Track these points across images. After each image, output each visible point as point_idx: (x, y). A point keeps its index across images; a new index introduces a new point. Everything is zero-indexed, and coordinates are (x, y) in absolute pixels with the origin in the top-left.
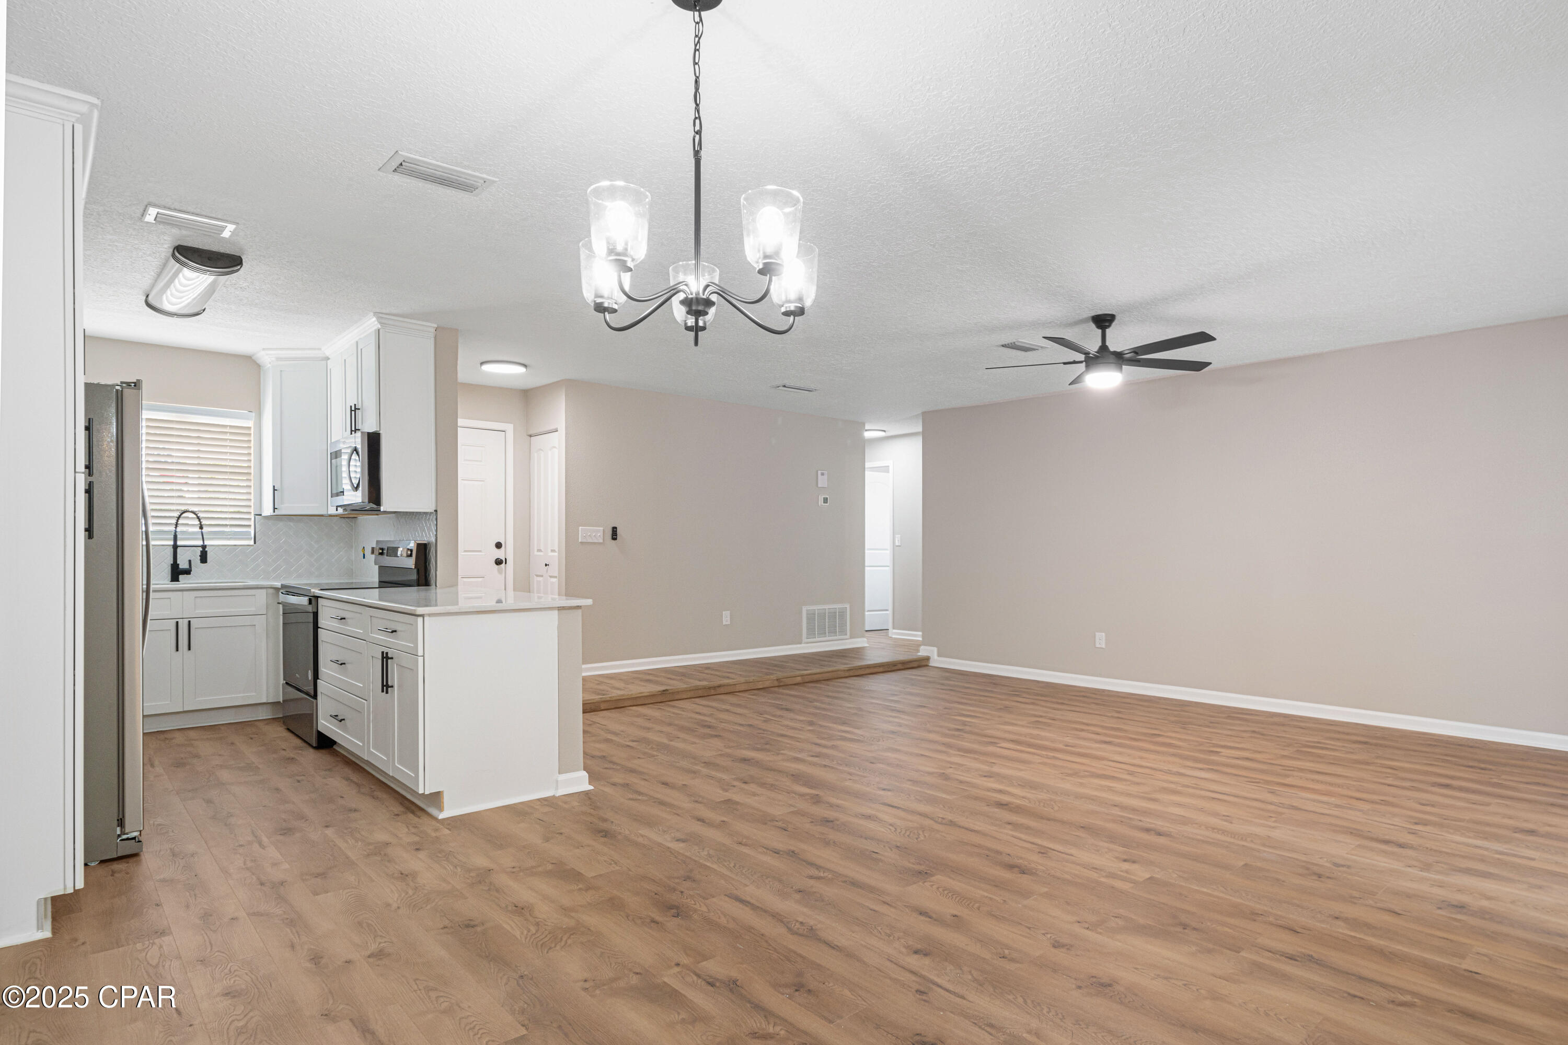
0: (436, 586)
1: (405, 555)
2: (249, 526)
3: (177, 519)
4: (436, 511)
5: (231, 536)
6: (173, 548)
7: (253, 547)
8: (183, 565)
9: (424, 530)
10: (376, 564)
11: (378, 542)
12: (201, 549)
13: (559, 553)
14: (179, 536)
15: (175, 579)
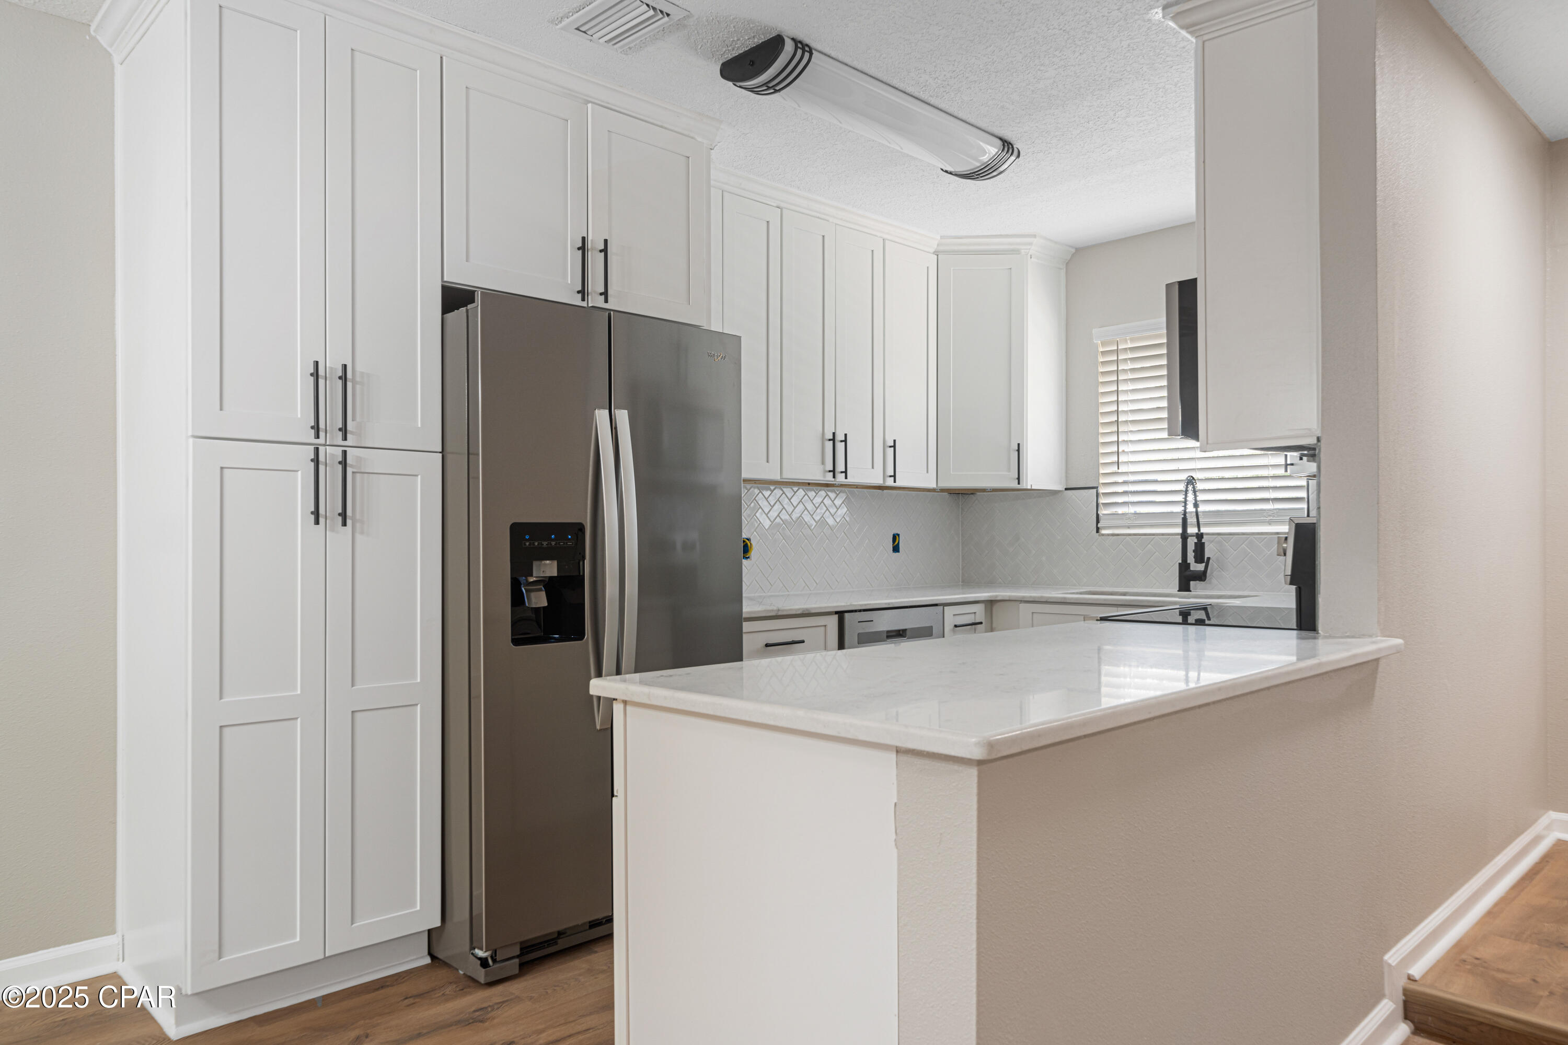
4: (1319, 440)
5: (1271, 518)
6: (1181, 538)
14: (1186, 520)
15: (1184, 586)
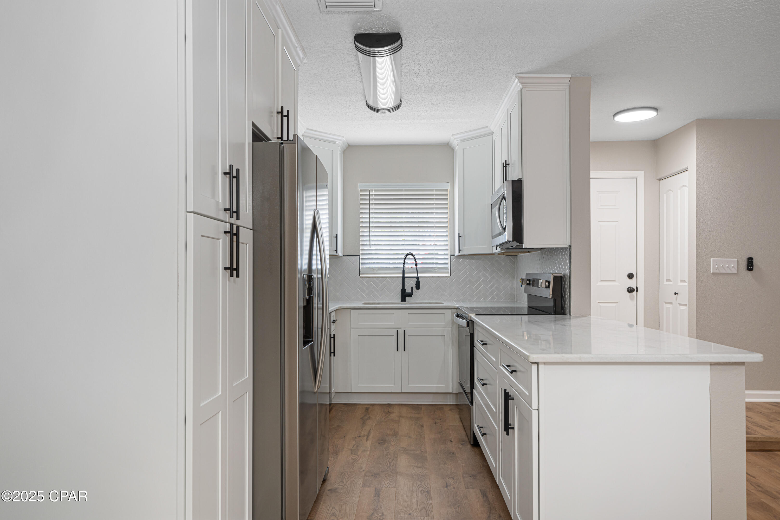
0: (570, 315)
1: (544, 286)
2: (447, 263)
3: (404, 259)
4: (570, 246)
5: (436, 271)
6: (402, 279)
7: (449, 278)
8: (408, 291)
9: (561, 264)
10: (525, 293)
11: (527, 274)
12: (416, 279)
13: (689, 283)
14: (405, 271)
15: (403, 300)
